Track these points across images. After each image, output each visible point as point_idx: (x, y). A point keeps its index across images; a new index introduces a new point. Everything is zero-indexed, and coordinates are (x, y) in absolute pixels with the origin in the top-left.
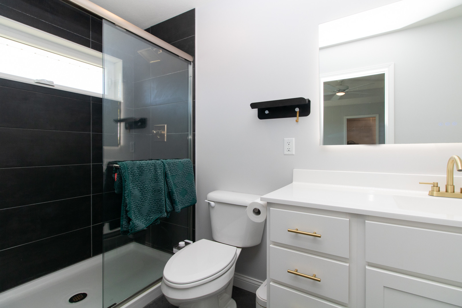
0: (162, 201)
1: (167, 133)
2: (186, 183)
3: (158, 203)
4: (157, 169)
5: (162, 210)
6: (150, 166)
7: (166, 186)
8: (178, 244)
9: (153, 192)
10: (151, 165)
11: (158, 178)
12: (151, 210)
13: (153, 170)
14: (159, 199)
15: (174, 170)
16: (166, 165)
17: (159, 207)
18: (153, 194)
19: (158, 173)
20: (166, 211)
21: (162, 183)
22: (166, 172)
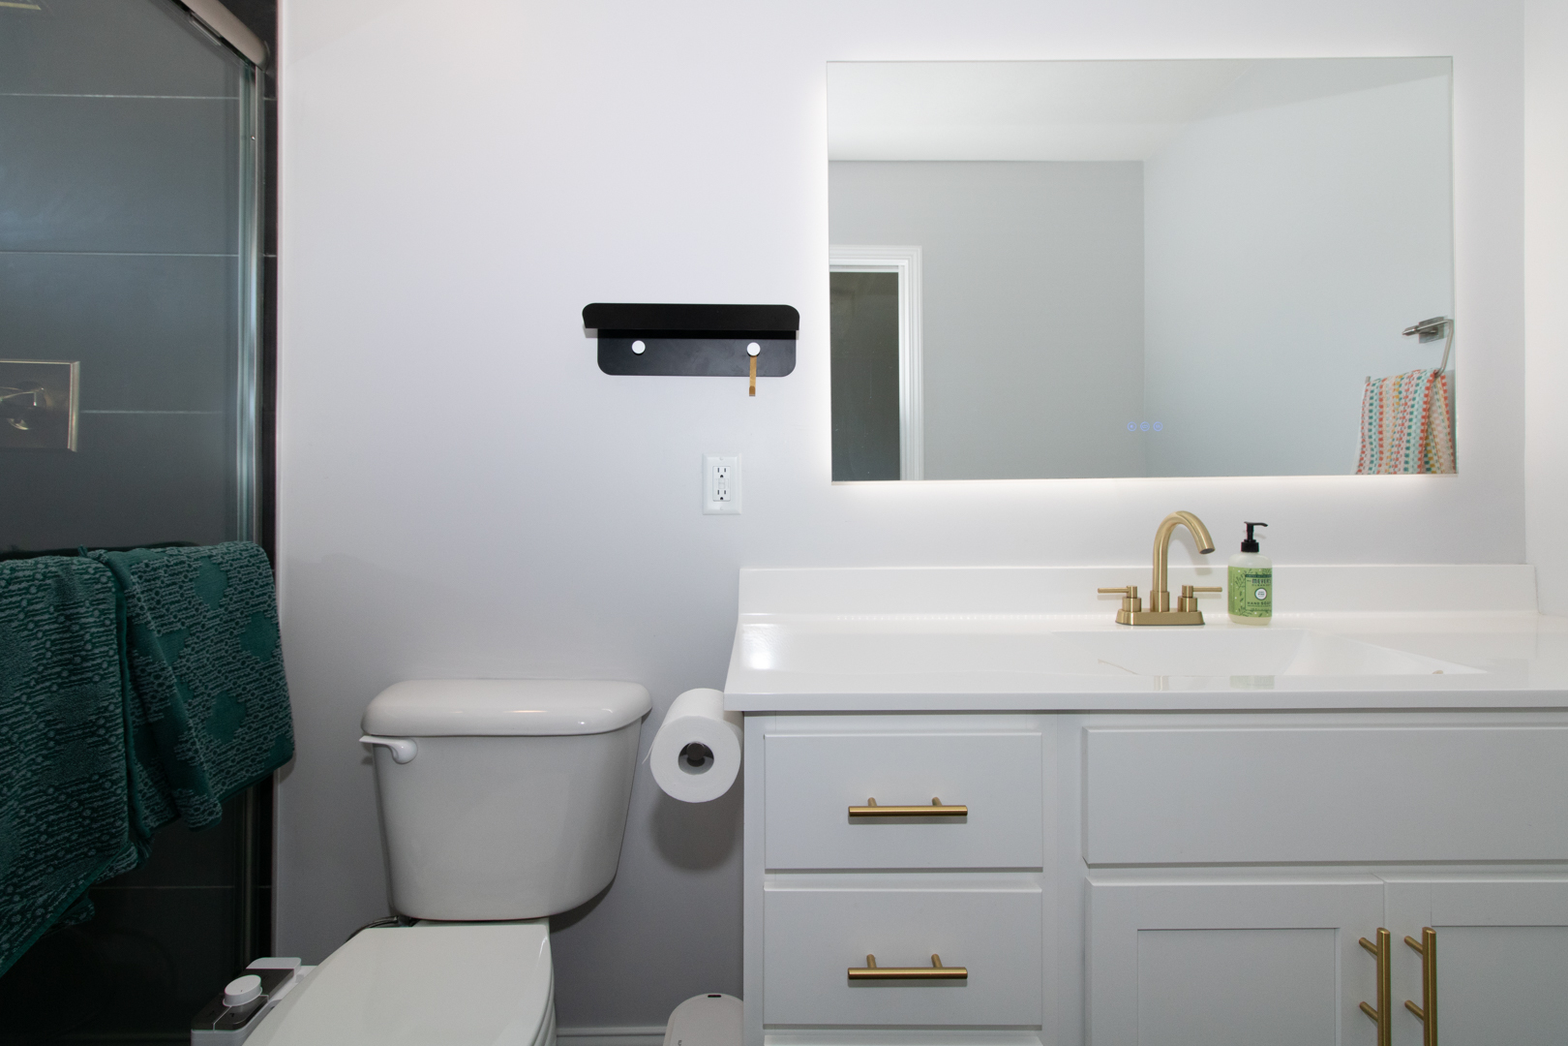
0: (114, 783)
1: (82, 406)
2: (239, 665)
3: (81, 803)
4: (78, 604)
5: (113, 836)
6: (33, 590)
7: (131, 694)
8: (223, 996)
9: (52, 744)
10: (39, 588)
11: (85, 659)
12: (37, 852)
13: (46, 616)
14: (89, 780)
15: (178, 602)
16: (134, 579)
17: (93, 820)
18: (45, 757)
19: (83, 627)
20: (138, 835)
21: (112, 680)
22: (129, 619)
